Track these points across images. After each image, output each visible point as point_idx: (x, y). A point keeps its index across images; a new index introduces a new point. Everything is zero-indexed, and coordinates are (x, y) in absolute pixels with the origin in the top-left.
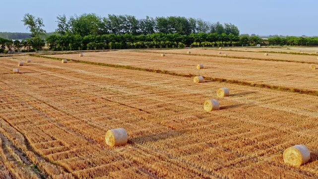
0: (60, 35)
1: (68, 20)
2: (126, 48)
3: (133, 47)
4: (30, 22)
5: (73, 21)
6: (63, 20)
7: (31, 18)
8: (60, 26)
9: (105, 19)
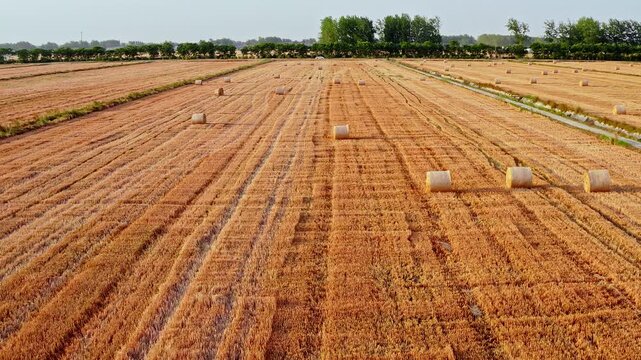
0: (546, 43)
1: (557, 26)
2: (620, 60)
3: (627, 59)
4: (514, 26)
5: (562, 27)
6: (552, 26)
7: (515, 22)
8: (548, 32)
9: (604, 25)
